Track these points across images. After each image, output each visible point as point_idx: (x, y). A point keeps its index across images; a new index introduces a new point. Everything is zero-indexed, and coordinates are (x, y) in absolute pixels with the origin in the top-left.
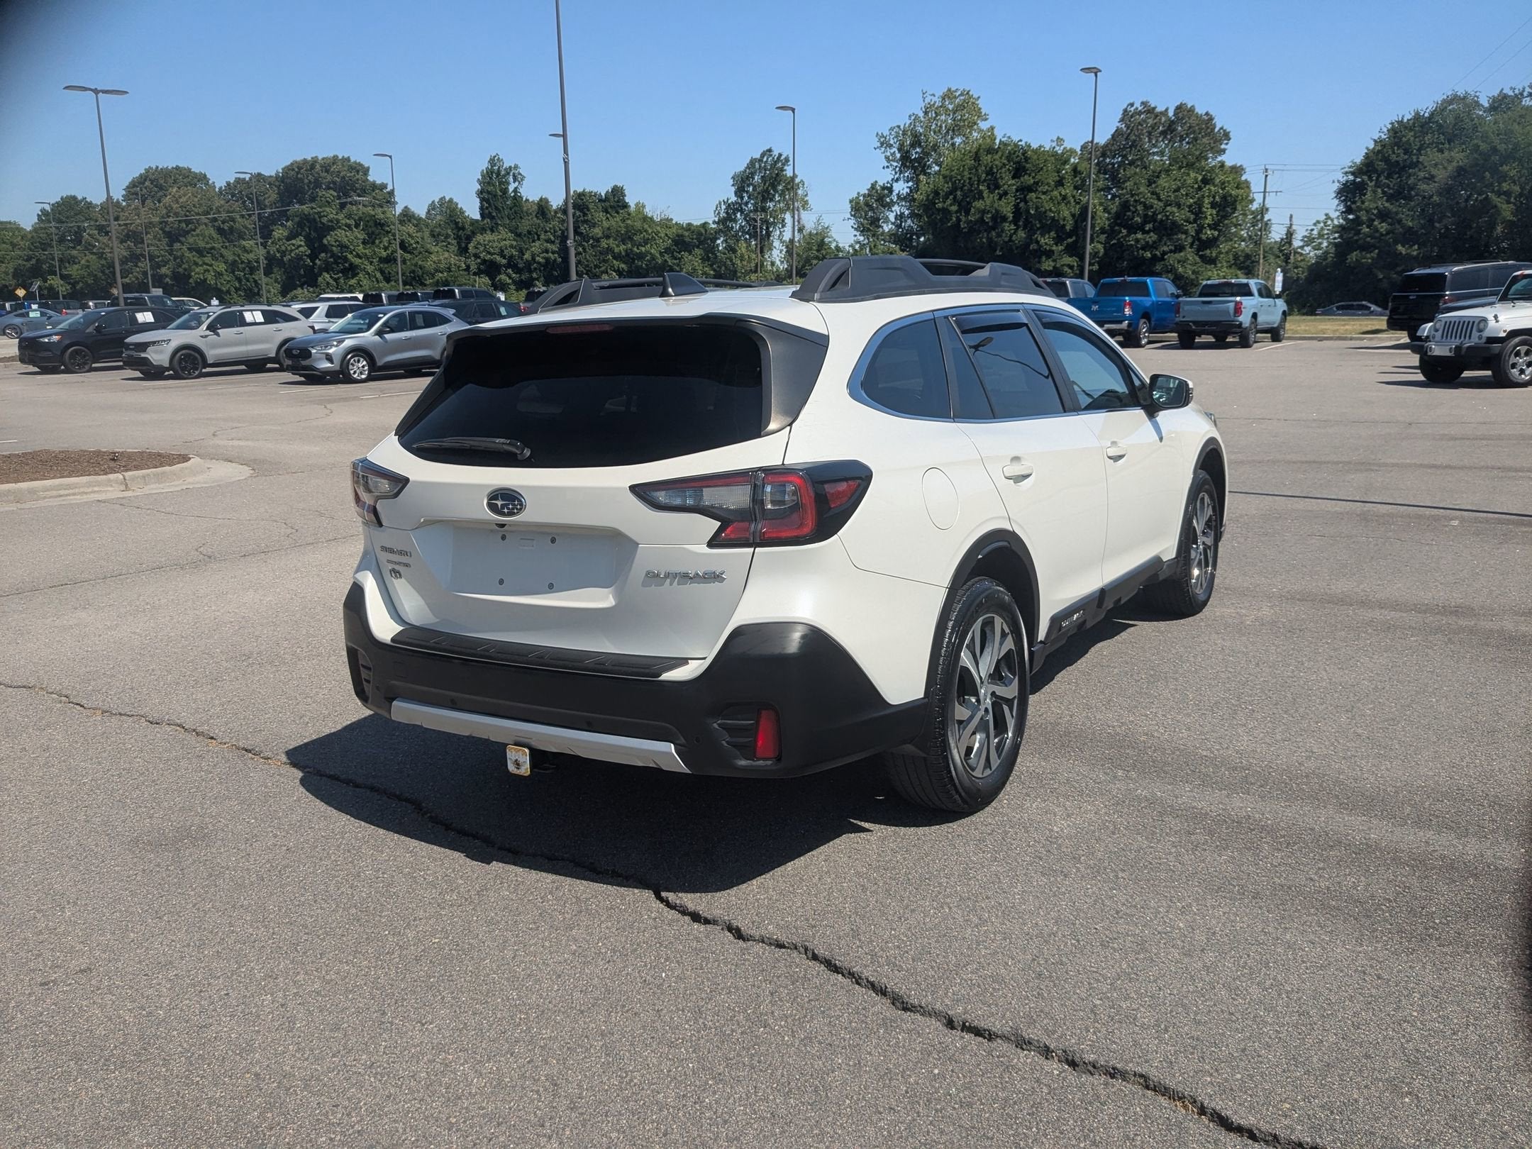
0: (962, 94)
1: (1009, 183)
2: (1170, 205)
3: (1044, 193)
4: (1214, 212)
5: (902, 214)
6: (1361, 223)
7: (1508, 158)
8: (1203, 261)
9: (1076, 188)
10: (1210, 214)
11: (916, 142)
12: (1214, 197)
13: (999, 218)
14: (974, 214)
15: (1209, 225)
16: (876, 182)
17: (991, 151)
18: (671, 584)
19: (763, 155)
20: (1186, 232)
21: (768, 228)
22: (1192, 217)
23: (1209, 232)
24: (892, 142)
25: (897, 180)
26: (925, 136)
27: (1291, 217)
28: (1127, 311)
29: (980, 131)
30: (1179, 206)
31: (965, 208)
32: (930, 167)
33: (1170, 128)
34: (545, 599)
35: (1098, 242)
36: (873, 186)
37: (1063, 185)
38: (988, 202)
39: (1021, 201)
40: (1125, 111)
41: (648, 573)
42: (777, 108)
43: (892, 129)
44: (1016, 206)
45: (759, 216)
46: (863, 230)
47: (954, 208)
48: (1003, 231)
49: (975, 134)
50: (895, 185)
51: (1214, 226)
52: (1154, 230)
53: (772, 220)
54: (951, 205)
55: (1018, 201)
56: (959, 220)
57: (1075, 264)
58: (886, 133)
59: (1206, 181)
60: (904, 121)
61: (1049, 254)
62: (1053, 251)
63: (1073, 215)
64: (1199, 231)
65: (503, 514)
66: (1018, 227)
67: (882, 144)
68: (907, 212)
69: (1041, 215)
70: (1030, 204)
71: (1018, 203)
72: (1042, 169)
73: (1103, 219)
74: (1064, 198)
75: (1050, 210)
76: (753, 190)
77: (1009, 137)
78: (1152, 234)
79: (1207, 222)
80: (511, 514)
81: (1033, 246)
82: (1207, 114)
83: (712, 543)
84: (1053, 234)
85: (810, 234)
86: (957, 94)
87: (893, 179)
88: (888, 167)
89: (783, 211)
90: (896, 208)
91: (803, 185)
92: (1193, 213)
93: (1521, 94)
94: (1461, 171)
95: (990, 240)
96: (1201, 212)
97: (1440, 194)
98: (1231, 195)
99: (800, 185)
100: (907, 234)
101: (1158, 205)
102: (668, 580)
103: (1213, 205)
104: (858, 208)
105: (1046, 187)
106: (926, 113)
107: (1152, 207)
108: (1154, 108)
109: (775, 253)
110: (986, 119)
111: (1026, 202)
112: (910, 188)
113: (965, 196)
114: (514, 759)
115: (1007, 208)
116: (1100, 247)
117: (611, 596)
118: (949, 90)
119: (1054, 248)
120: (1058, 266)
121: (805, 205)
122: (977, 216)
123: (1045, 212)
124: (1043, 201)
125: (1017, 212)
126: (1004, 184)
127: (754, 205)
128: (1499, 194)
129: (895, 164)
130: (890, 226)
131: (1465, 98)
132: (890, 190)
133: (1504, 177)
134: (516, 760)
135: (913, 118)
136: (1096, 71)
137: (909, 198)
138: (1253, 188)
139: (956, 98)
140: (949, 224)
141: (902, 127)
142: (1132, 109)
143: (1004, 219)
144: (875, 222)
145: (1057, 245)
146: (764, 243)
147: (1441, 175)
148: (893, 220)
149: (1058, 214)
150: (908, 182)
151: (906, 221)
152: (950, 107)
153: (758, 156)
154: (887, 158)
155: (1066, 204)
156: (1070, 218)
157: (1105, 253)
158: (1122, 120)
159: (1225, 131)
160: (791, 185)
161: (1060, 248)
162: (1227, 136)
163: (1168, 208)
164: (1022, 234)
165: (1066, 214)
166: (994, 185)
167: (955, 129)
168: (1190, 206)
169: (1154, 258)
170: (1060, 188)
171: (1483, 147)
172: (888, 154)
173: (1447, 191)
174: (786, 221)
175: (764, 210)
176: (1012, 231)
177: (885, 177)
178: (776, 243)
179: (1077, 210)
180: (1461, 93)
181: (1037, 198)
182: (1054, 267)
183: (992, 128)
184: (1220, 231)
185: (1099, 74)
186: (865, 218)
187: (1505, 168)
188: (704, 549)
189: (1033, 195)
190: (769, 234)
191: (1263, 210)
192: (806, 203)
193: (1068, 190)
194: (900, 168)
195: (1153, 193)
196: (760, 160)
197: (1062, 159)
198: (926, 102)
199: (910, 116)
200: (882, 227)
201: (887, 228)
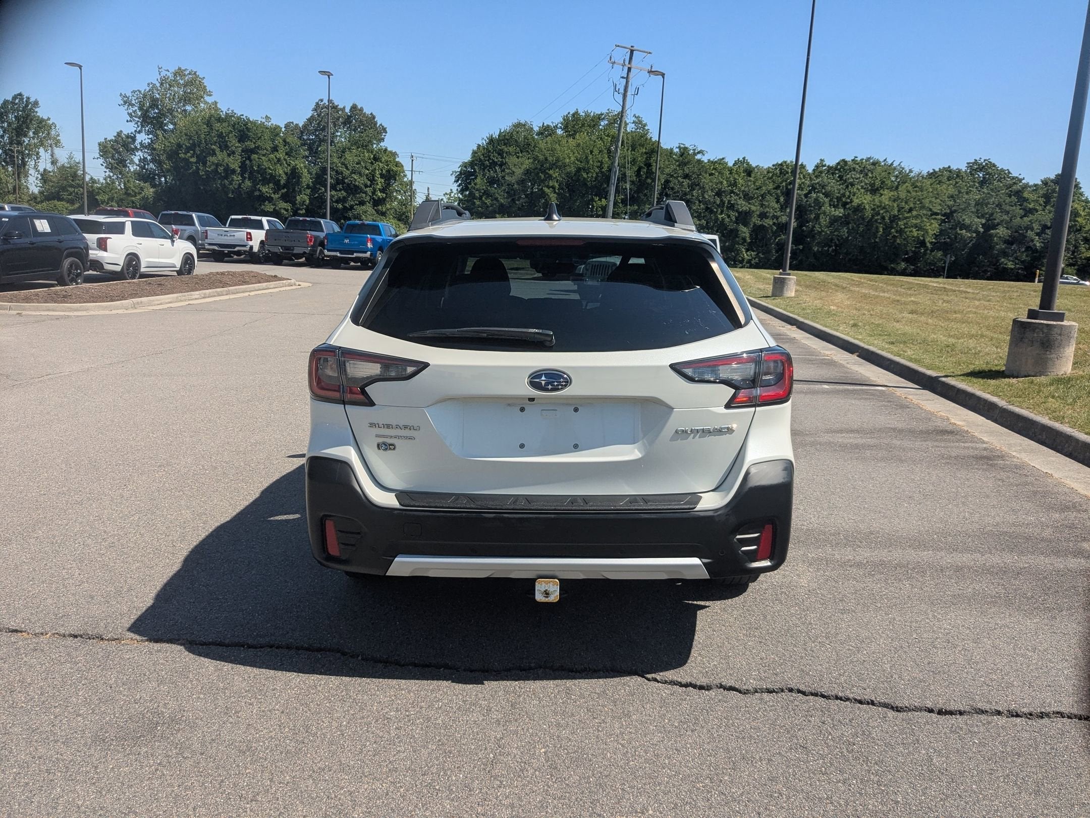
0: (190, 74)
1: (237, 145)
2: (354, 173)
3: (264, 155)
4: (383, 181)
5: (145, 159)
6: (475, 198)
7: (553, 166)
8: (378, 213)
9: (287, 154)
10: (380, 182)
11: (154, 103)
12: (382, 170)
13: (229, 172)
14: (210, 167)
15: (379, 189)
16: (121, 131)
17: (219, 120)
18: (693, 438)
19: (15, 97)
20: (365, 193)
21: (23, 158)
22: (369, 183)
23: (379, 194)
24: (133, 102)
25: (140, 132)
26: (161, 101)
27: (428, 189)
28: (370, 245)
29: (206, 103)
30: (360, 174)
31: (202, 160)
32: (166, 125)
33: (348, 121)
34: (573, 457)
35: (305, 194)
36: (119, 134)
37: (277, 151)
38: (220, 158)
39: (246, 159)
40: (317, 103)
41: (677, 432)
42: (66, 63)
43: (134, 92)
44: (243, 163)
45: (15, 148)
46: (111, 167)
47: (193, 160)
48: (233, 180)
49: (202, 105)
50: (137, 135)
51: (383, 191)
52: (344, 189)
53: (27, 152)
54: (191, 157)
55: (244, 159)
56: (198, 169)
57: (289, 208)
58: (129, 94)
59: (376, 159)
60: (144, 88)
61: (270, 200)
62: (272, 198)
63: (286, 174)
64: (374, 193)
65: (547, 390)
66: (245, 178)
67: (125, 102)
68: (149, 158)
69: (262, 171)
70: (254, 162)
71: (244, 161)
72: (260, 137)
73: (306, 179)
74: (279, 160)
75: (269, 168)
76: (8, 126)
77: (233, 111)
78: (343, 192)
79: (378, 187)
80: (555, 389)
81: (257, 193)
82: (371, 114)
83: (728, 406)
84: (271, 185)
85: (63, 166)
86: (187, 73)
87: (136, 131)
88: (131, 121)
89: (36, 146)
90: (140, 154)
91: (55, 126)
92: (369, 180)
93: (556, 126)
94: (527, 172)
95: (224, 186)
96: (374, 180)
97: (518, 183)
98: (392, 170)
99: (53, 127)
100: (150, 174)
101: (347, 173)
102: (692, 435)
103: (382, 176)
104: (105, 150)
105: (265, 151)
106: (162, 84)
107: (342, 173)
108: (337, 106)
109: (31, 179)
110: (211, 95)
111: (251, 161)
112: (151, 139)
113: (202, 151)
114: (543, 589)
115: (234, 163)
116: (306, 198)
117: (636, 450)
118: (180, 69)
119: (273, 196)
120: (277, 208)
121: (57, 143)
122: (213, 167)
123: (266, 169)
124: (264, 161)
125: (243, 166)
126: (232, 146)
127: (10, 138)
128: (548, 187)
129: (137, 119)
130: (135, 167)
131: (524, 125)
132: (134, 139)
133: (550, 177)
134: (545, 591)
135: (151, 86)
136: (329, 74)
137: (150, 147)
138: (405, 168)
139: (185, 75)
140: (191, 171)
141: (142, 92)
142: (322, 103)
143: (234, 171)
144: (122, 163)
145: (274, 194)
146: (21, 170)
147: (519, 172)
148: (137, 162)
149: (275, 171)
150: (148, 135)
151: (148, 164)
152: (182, 82)
153: (10, 99)
154: (130, 115)
155: (281, 165)
156: (284, 176)
157: (311, 203)
158: (315, 110)
159: (382, 127)
160: (43, 126)
161: (277, 196)
162: (385, 130)
163: (353, 175)
164: (248, 183)
165: (281, 172)
166: (224, 146)
167: (186, 99)
168: (367, 175)
169: (345, 208)
170: (276, 153)
171: (541, 157)
172: (130, 111)
173: (522, 182)
174: (40, 154)
175: (19, 143)
176: (240, 181)
177: (129, 128)
178: (32, 171)
179: (288, 170)
180: (523, 122)
181: (259, 158)
182: (274, 209)
183: (216, 103)
184: (386, 194)
185: (331, 76)
186: (113, 159)
187: (551, 172)
188: (722, 410)
189: (254, 156)
190: (24, 164)
191: (411, 183)
192: (59, 141)
193: (281, 155)
194: (141, 123)
195: (343, 164)
196: (13, 103)
197: (275, 131)
198: (162, 75)
199: (148, 84)
200: (129, 167)
201: (132, 168)
